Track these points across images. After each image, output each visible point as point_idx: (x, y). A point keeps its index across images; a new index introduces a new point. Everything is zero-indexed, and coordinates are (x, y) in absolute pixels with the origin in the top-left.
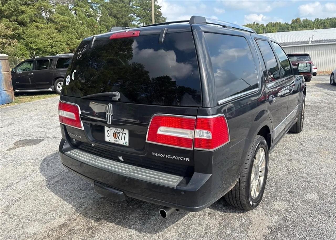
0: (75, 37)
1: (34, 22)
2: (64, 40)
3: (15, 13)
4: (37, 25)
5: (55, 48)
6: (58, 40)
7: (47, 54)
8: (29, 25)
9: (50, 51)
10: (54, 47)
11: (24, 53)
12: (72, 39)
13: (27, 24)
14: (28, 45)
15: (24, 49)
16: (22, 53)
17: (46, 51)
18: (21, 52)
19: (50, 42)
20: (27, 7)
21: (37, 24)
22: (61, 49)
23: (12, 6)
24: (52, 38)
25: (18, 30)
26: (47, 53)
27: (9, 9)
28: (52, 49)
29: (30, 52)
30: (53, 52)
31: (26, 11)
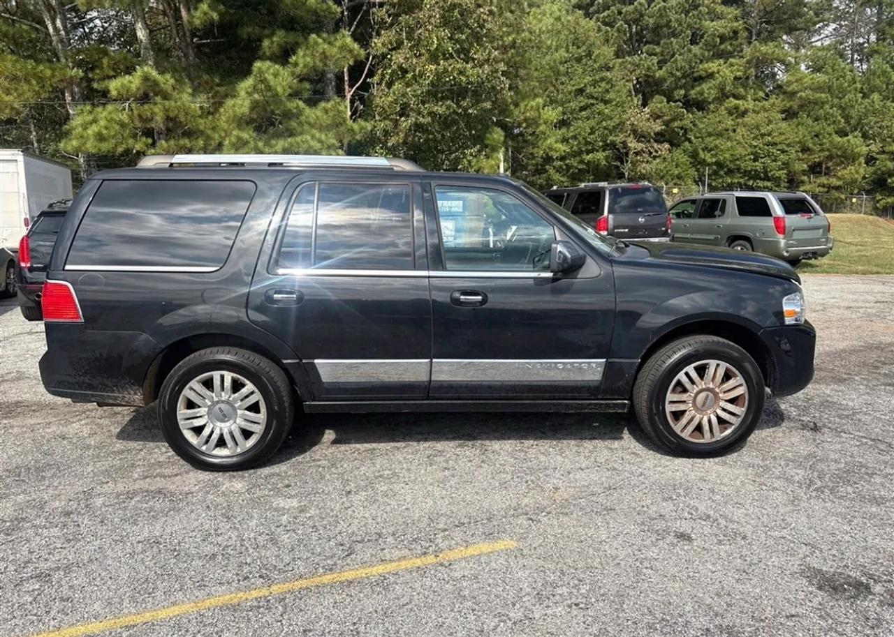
0: (830, 129)
1: (731, 99)
2: (797, 140)
3: (684, 81)
4: (735, 104)
5: (763, 160)
6: (777, 140)
7: (739, 175)
8: (712, 107)
9: (749, 169)
10: (762, 158)
11: (683, 174)
12: (821, 137)
13: (710, 103)
14: (698, 154)
15: (686, 165)
16: (679, 174)
17: (738, 169)
18: (676, 172)
19: (755, 147)
20: (725, 63)
21: (737, 102)
22: (780, 163)
23: (679, 65)
24: (763, 135)
25: (681, 120)
26: (740, 173)
27: (671, 73)
28: (757, 163)
29: (697, 170)
30: (756, 171)
31: (718, 73)
